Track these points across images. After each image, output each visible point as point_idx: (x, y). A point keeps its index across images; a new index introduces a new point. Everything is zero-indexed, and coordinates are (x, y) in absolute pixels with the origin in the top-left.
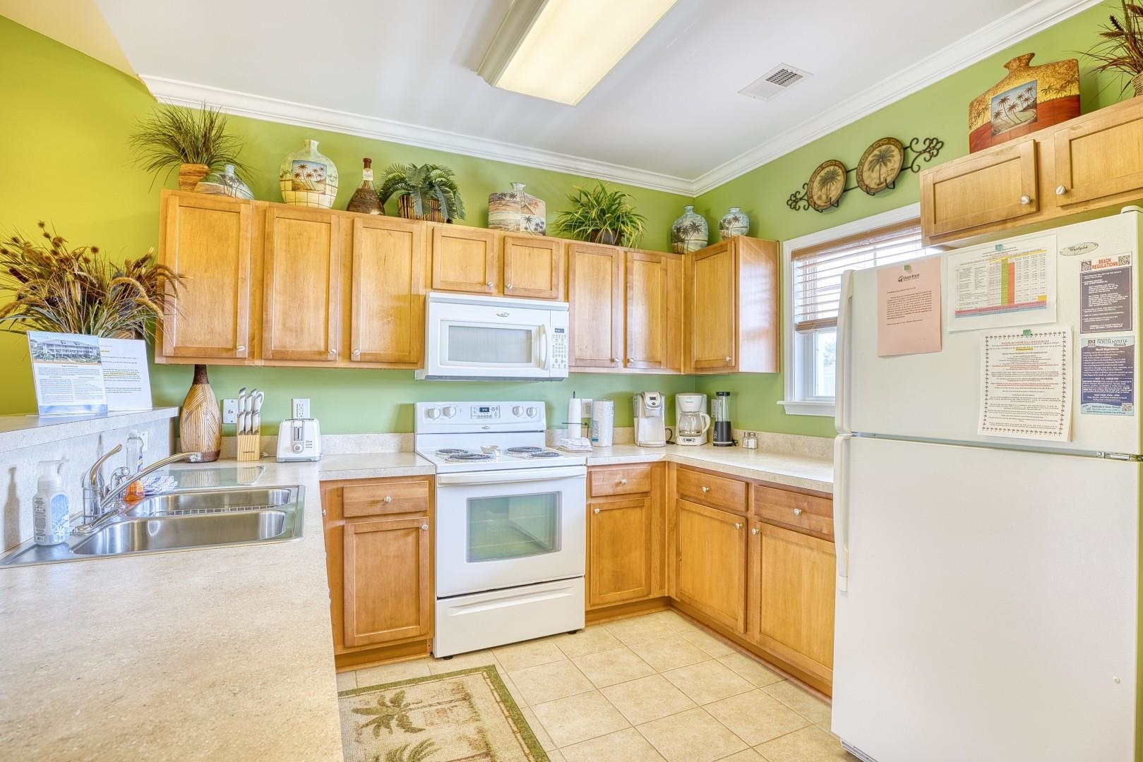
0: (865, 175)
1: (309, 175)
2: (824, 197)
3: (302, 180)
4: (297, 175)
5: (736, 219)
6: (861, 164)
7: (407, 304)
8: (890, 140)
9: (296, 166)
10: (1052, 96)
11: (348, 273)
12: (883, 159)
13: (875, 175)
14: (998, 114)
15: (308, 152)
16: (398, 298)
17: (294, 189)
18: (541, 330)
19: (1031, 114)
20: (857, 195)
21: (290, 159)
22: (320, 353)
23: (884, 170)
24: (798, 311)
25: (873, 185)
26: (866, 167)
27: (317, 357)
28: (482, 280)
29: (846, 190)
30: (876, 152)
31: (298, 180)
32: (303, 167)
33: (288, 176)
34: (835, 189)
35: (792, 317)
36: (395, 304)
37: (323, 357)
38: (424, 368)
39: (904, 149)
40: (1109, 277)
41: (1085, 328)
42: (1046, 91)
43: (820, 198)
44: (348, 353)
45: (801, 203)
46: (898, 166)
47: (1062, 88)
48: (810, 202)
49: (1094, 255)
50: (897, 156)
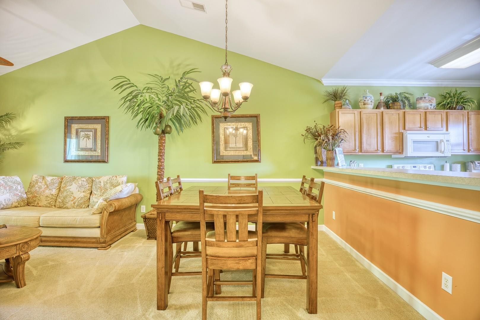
1: (368, 100)
3: (366, 102)
4: (365, 101)
7: (398, 135)
9: (364, 98)
11: (382, 127)
15: (367, 94)
16: (396, 133)
17: (364, 105)
18: (442, 141)
21: (362, 96)
22: (376, 151)
27: (375, 152)
28: (420, 126)
31: (365, 102)
32: (366, 98)
33: (362, 101)
36: (395, 135)
37: (377, 152)
38: (403, 154)
44: (383, 151)
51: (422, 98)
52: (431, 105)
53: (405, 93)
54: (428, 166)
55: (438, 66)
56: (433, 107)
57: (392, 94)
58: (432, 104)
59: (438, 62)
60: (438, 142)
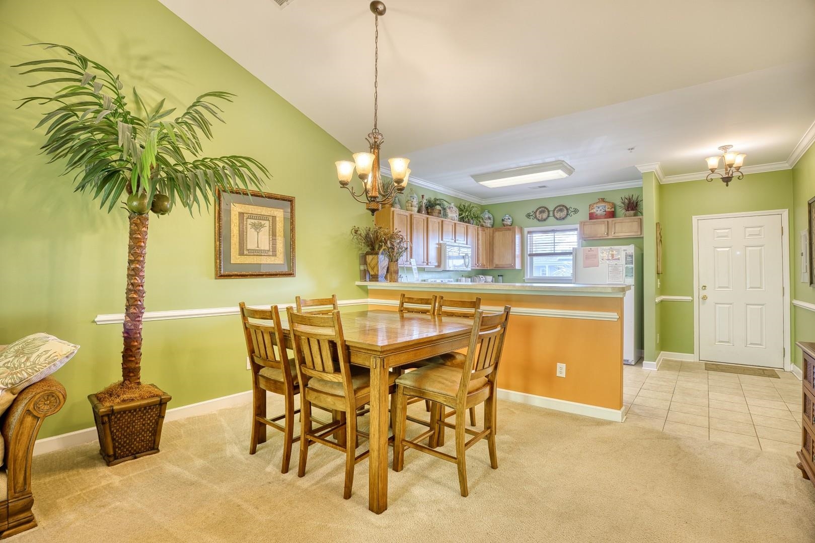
0: (555, 214)
1: (415, 202)
2: (541, 217)
3: (413, 202)
5: (509, 219)
6: (554, 210)
8: (563, 206)
9: (412, 198)
10: (609, 210)
12: (561, 210)
13: (559, 214)
14: (597, 211)
15: (414, 194)
16: (437, 244)
17: (411, 206)
18: (467, 255)
19: (605, 213)
20: (551, 219)
21: (409, 195)
23: (562, 214)
24: (529, 250)
25: (558, 217)
26: (556, 211)
28: (452, 238)
29: (548, 216)
30: (559, 208)
33: (409, 202)
34: (545, 215)
35: (527, 251)
36: (436, 246)
37: (423, 264)
38: (441, 267)
39: (567, 209)
40: (630, 256)
41: (626, 264)
42: (608, 208)
43: (539, 217)
44: (427, 264)
45: (532, 217)
46: (566, 213)
47: (611, 209)
48: (536, 217)
49: (628, 252)
50: (566, 211)
51: (451, 207)
52: (456, 216)
53: (443, 200)
55: (477, 181)
56: (457, 219)
57: (430, 198)
59: (478, 177)
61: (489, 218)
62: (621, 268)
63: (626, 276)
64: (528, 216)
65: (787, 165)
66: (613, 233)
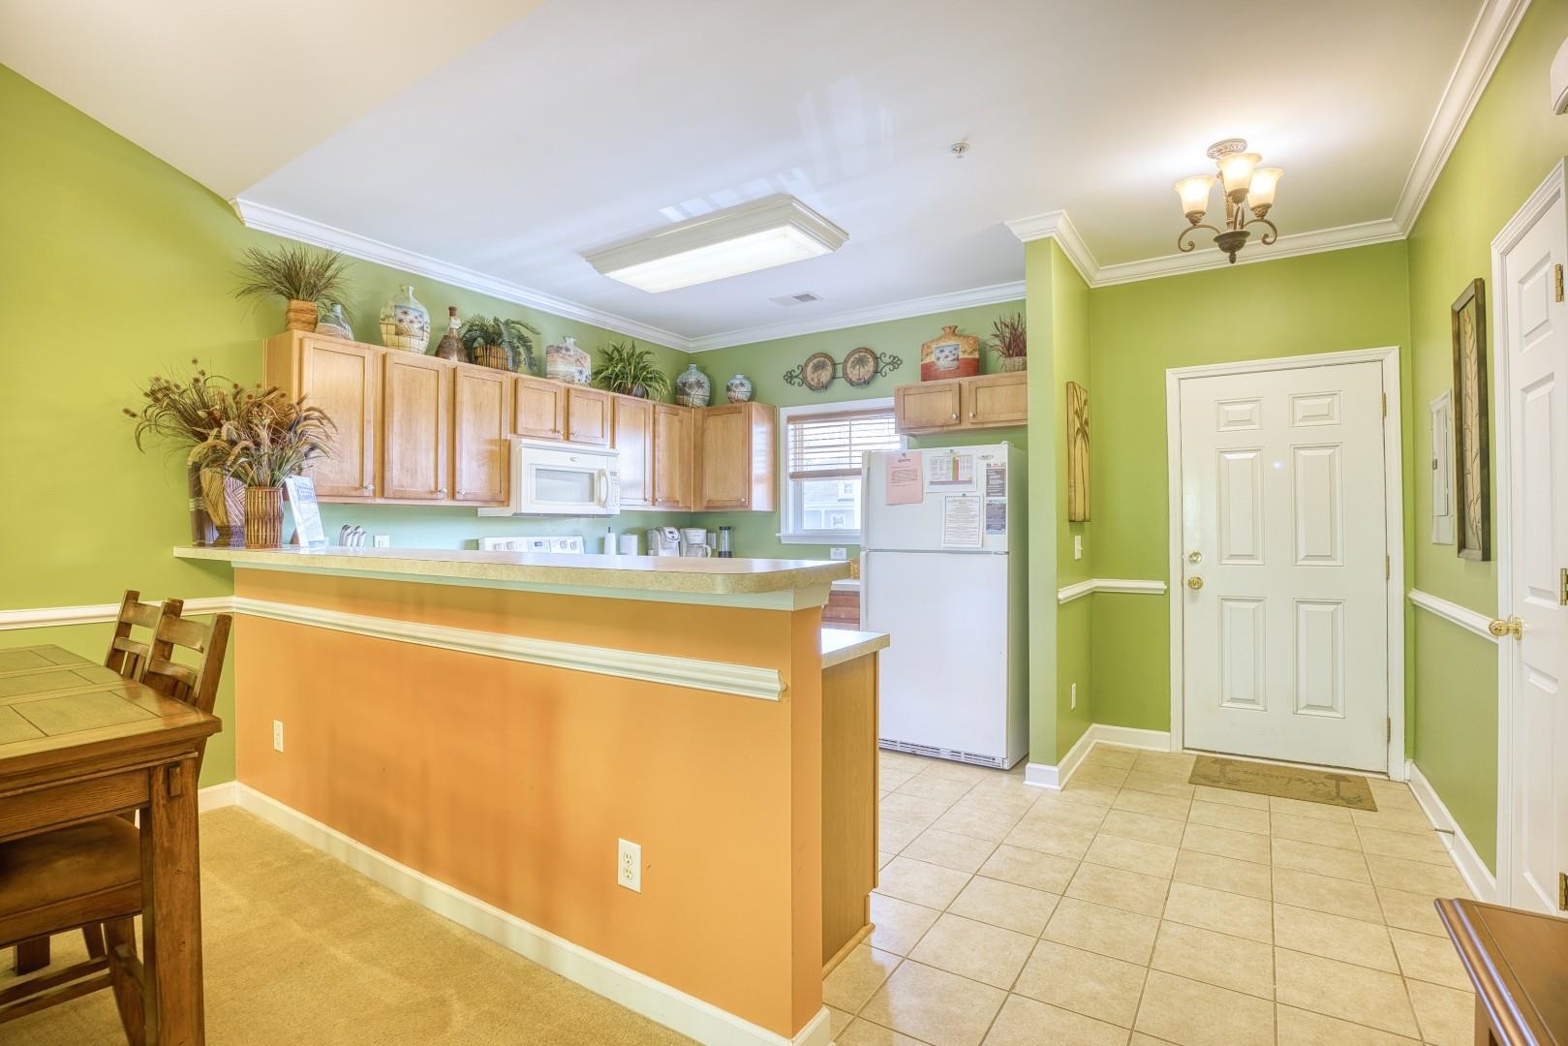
0: (849, 371)
1: (411, 322)
2: (816, 380)
3: (405, 325)
4: (401, 321)
5: (742, 385)
6: (846, 361)
7: (498, 448)
8: (867, 350)
9: (399, 311)
10: (966, 356)
11: (451, 419)
12: (861, 362)
13: (856, 372)
14: (938, 359)
15: (408, 299)
16: (492, 442)
17: (397, 334)
18: (602, 473)
19: (956, 363)
20: (840, 384)
21: (391, 303)
22: (431, 492)
23: (862, 370)
24: (791, 463)
25: (854, 379)
26: (849, 365)
27: (429, 496)
28: (553, 428)
29: (834, 377)
30: (856, 356)
31: (401, 326)
32: (405, 313)
33: (391, 320)
34: (825, 375)
35: (787, 467)
36: (489, 447)
37: (434, 496)
38: (509, 506)
39: (876, 359)
40: (997, 472)
41: (988, 494)
42: (964, 352)
43: (813, 379)
44: (453, 495)
45: (797, 380)
46: (871, 369)
47: (972, 353)
48: (804, 381)
49: (991, 461)
50: (871, 362)
51: (561, 348)
52: (581, 372)
53: (518, 323)
54: (570, 540)
55: (602, 270)
56: (584, 379)
57: (482, 318)
58: (584, 370)
59: (605, 257)
60: (592, 475)
61: (699, 384)
62: (976, 506)
63: (988, 527)
64: (789, 377)
65: (1395, 227)
66: (971, 415)
